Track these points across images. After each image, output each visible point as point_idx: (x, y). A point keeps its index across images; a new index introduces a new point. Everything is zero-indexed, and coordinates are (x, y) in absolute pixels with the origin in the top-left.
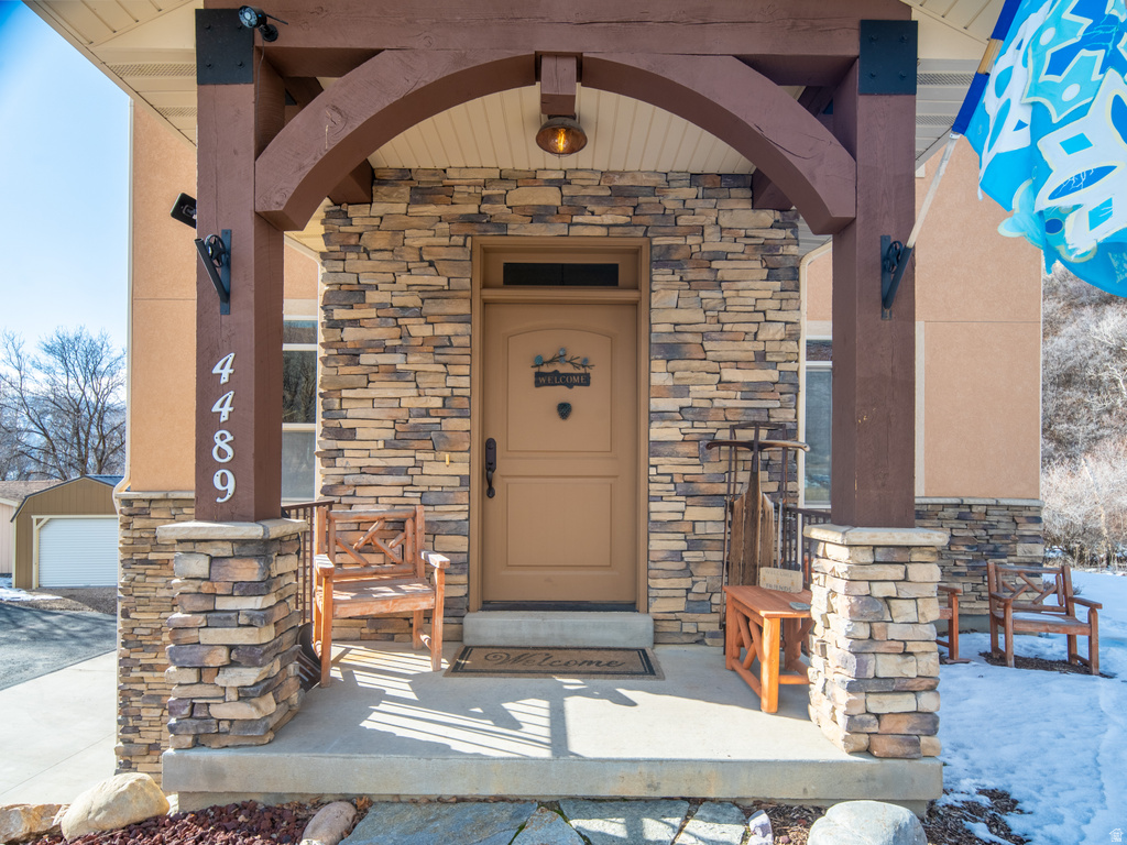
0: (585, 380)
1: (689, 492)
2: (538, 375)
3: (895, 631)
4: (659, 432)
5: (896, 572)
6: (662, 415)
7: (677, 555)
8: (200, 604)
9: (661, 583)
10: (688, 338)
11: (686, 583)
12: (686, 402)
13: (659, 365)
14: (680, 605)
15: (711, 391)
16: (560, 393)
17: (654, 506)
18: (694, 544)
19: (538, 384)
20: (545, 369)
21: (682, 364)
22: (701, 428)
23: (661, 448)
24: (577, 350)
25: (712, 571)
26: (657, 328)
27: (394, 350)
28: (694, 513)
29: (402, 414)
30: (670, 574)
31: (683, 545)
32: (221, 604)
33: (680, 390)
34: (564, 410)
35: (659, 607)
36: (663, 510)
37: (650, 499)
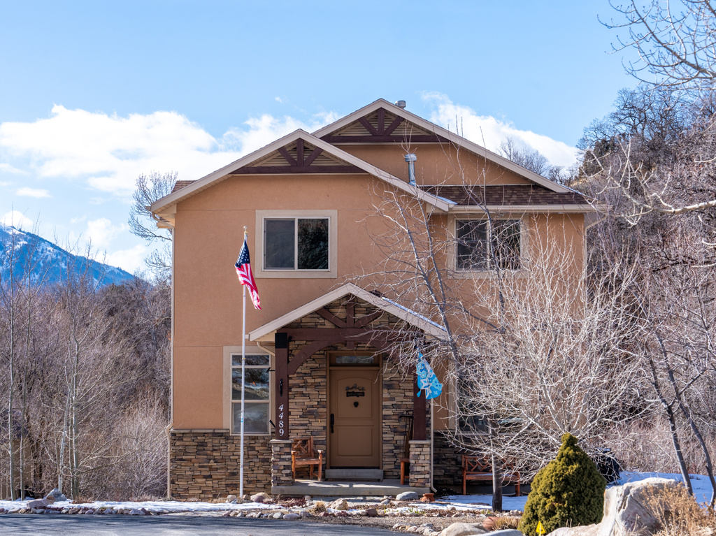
0: (363, 394)
1: (395, 431)
2: (347, 393)
3: (420, 462)
4: (385, 412)
5: (420, 449)
6: (386, 407)
7: (391, 451)
8: (278, 457)
9: (387, 460)
10: (394, 382)
11: (394, 460)
12: (394, 402)
13: (385, 391)
14: (393, 466)
15: (402, 399)
16: (355, 399)
17: (384, 435)
18: (396, 448)
19: (347, 396)
20: (349, 391)
21: (393, 391)
22: (399, 411)
23: (386, 417)
24: (360, 385)
25: (401, 456)
26: (384, 379)
27: (302, 387)
28: (397, 438)
29: (305, 407)
30: (389, 457)
31: (393, 448)
32: (282, 457)
33: (392, 399)
34: (356, 404)
35: (386, 467)
36: (387, 437)
37: (383, 433)
